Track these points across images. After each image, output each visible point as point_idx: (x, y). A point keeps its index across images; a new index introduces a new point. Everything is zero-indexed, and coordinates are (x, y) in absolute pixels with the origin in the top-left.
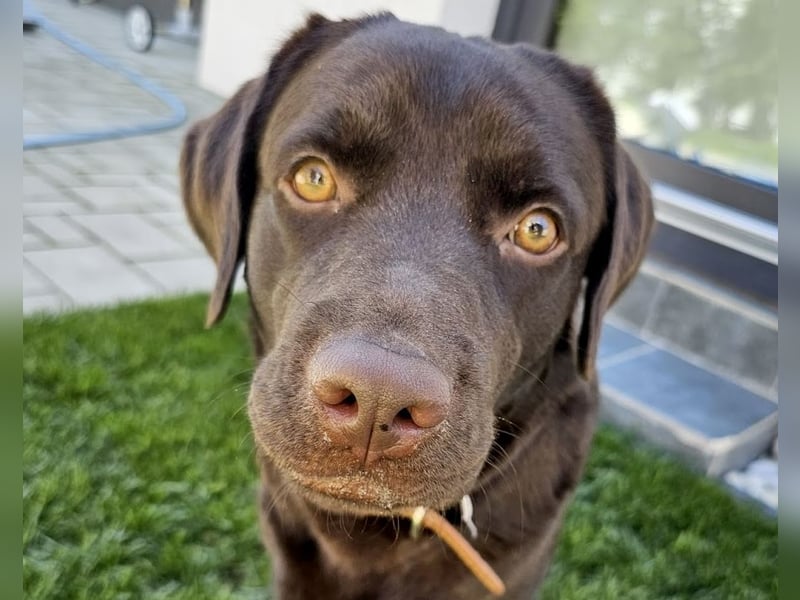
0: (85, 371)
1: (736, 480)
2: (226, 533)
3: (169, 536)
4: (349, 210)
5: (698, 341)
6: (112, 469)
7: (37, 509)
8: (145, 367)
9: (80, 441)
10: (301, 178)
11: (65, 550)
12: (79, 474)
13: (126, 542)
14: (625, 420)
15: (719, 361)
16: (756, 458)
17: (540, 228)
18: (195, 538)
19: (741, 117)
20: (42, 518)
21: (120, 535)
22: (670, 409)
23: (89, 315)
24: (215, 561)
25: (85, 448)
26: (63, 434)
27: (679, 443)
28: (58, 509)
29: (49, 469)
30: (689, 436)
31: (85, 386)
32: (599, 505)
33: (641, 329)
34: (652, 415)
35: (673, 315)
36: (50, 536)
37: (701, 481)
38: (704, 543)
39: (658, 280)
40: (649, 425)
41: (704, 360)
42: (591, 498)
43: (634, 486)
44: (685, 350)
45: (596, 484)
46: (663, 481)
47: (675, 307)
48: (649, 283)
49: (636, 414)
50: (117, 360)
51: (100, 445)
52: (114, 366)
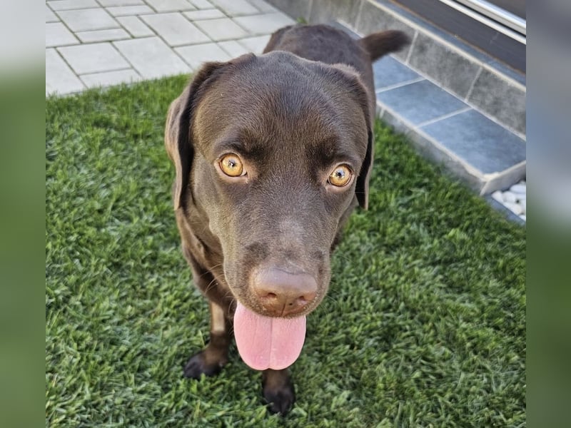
0: (142, 121)
1: (498, 196)
5: (495, 108)
7: (112, 203)
9: (136, 164)
11: (123, 224)
12: (133, 183)
13: (153, 223)
14: (439, 157)
15: (506, 121)
16: (518, 183)
20: (114, 208)
21: (151, 218)
22: (466, 153)
23: (146, 85)
25: (138, 168)
26: (127, 160)
27: (466, 172)
28: (121, 204)
29: (119, 181)
30: (472, 170)
31: (140, 131)
32: (410, 210)
33: (464, 96)
34: (455, 157)
35: (484, 89)
36: (117, 218)
37: (474, 198)
38: (463, 236)
39: (479, 66)
40: (452, 161)
41: (498, 118)
42: (406, 206)
43: (433, 199)
44: (488, 111)
45: (413, 196)
46: (451, 197)
47: (486, 84)
48: (473, 68)
49: (446, 155)
50: (159, 114)
51: (145, 167)
52: (157, 118)
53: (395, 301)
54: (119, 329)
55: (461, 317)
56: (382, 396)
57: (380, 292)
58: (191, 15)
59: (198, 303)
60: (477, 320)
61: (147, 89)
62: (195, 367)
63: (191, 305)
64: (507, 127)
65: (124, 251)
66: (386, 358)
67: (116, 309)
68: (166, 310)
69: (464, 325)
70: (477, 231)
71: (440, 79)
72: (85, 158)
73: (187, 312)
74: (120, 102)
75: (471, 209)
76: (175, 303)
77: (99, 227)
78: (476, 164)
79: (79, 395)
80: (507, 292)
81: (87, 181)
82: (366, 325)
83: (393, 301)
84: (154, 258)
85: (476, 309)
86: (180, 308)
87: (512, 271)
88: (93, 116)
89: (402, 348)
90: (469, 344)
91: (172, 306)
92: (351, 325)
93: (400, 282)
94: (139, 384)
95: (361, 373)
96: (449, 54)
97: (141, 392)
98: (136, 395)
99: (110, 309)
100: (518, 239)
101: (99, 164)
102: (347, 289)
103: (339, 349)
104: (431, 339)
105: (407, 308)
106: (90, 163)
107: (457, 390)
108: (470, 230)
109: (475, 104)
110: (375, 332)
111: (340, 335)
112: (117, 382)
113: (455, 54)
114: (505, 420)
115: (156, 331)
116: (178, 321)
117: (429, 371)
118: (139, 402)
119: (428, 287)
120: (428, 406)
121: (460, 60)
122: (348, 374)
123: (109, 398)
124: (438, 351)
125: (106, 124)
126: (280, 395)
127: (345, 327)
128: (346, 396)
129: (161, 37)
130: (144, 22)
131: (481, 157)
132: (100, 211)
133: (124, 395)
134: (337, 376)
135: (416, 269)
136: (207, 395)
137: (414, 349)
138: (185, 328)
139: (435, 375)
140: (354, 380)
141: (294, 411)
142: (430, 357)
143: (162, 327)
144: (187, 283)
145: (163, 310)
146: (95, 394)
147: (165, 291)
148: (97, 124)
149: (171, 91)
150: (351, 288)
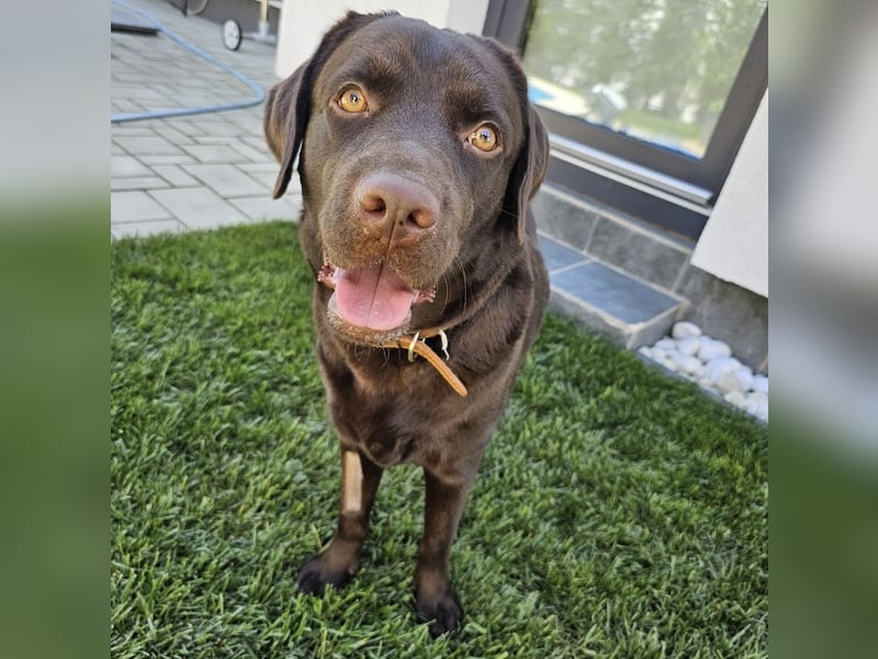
0: (197, 274)
1: (645, 351)
2: (296, 384)
3: (257, 386)
4: (375, 115)
5: (621, 258)
6: (216, 340)
7: (166, 367)
8: (238, 271)
9: (194, 321)
10: (344, 101)
11: (184, 394)
12: (194, 343)
13: (227, 389)
14: (570, 311)
15: (636, 271)
16: (661, 338)
17: (486, 137)
18: (274, 388)
19: (656, 102)
20: (168, 373)
21: (223, 386)
22: (601, 304)
23: (199, 235)
24: (287, 403)
25: (198, 326)
26: (181, 317)
27: (606, 325)
28: (179, 367)
29: (173, 340)
30: (613, 322)
31: (197, 284)
32: (552, 368)
33: (582, 248)
34: (590, 308)
35: (605, 239)
36: (174, 385)
37: (623, 352)
38: (623, 395)
39: (595, 214)
40: (587, 314)
41: (626, 269)
42: (546, 363)
43: (576, 355)
44: (613, 262)
45: (549, 353)
46: (596, 353)
47: (606, 233)
48: (589, 217)
49: (579, 307)
50: (218, 266)
51: (207, 324)
52: (217, 270)
53: (565, 472)
54: (190, 533)
55: (648, 488)
56: (582, 595)
57: (543, 462)
58: (246, 167)
59: (304, 490)
60: (668, 491)
61: (200, 239)
62: (312, 577)
63: (294, 492)
64: (636, 278)
65: (191, 425)
66: (573, 544)
67: (183, 505)
68: (259, 500)
69: (655, 497)
70: (636, 388)
71: (552, 231)
72: (121, 315)
73: (289, 502)
74: (164, 254)
75: (621, 365)
76: (272, 490)
77: (150, 397)
78: (616, 315)
79: (135, 636)
80: (692, 456)
81: (127, 342)
82: (535, 505)
83: (562, 472)
84: (232, 435)
85: (663, 477)
86: (279, 498)
87: (689, 431)
88: (129, 266)
89: (587, 529)
90: (669, 520)
91: (268, 495)
92: (518, 505)
93: (564, 449)
94: (232, 609)
95: (545, 567)
96: (559, 204)
97: (236, 622)
98: (227, 627)
99: (174, 505)
100: (684, 396)
101: (143, 321)
102: (501, 462)
103: (510, 537)
104: (622, 516)
105: (581, 481)
106: (128, 321)
107: (671, 579)
108: (628, 388)
109: (595, 255)
110: (550, 513)
111: (505, 521)
112: (193, 610)
113: (566, 203)
114: (743, 611)
115: (246, 533)
116: (278, 515)
117: (631, 557)
118: (234, 636)
119: (599, 454)
120: (643, 603)
121: (573, 210)
122: (527, 570)
123: (185, 633)
124: (633, 531)
125: (148, 275)
126: (441, 607)
127: (510, 509)
128: (535, 600)
129: (210, 188)
130: (187, 172)
131: (620, 308)
132: (151, 377)
133: (210, 628)
134: (512, 576)
135: (580, 434)
136: (336, 618)
137: (605, 531)
138: (291, 524)
139: (640, 562)
140: (538, 578)
141: (467, 628)
142: (627, 539)
143: (256, 525)
144: (284, 463)
145: (254, 502)
146: (162, 630)
147: (257, 474)
148: (135, 275)
149: (232, 242)
150: (505, 459)
